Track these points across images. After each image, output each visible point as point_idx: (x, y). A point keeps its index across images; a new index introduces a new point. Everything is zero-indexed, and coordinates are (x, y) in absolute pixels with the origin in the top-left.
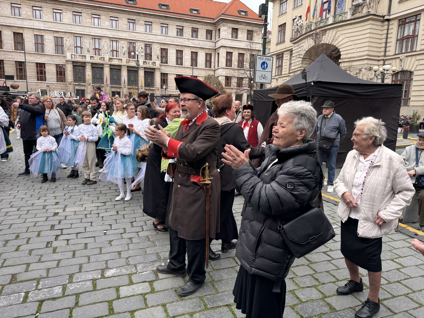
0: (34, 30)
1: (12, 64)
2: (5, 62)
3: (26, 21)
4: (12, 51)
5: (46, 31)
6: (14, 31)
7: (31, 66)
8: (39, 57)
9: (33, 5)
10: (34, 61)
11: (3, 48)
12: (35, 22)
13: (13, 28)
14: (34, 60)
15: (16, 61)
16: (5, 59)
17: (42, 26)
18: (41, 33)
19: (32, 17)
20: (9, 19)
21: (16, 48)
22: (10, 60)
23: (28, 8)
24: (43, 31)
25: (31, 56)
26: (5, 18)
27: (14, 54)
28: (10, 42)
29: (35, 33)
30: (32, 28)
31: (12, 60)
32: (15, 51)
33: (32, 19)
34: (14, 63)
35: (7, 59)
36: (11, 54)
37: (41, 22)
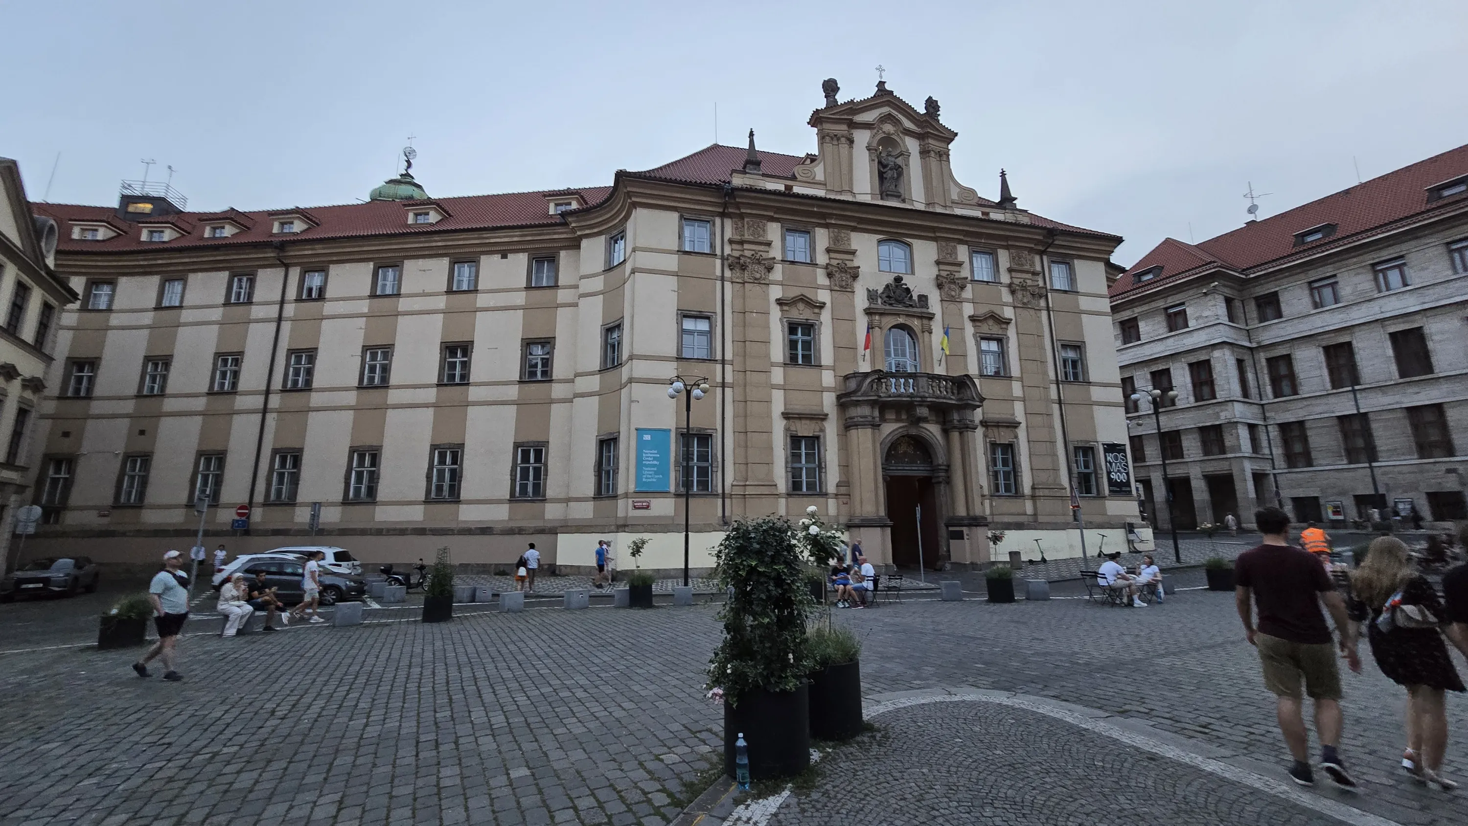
0: (1387, 323)
1: (1327, 427)
2: (1308, 425)
3: (1355, 308)
4: (1325, 393)
5: (1429, 313)
6: (1325, 343)
7: (1389, 420)
8: (1416, 389)
9: (1372, 262)
10: (1398, 406)
11: (1300, 392)
12: (1386, 300)
13: (1320, 338)
14: (1397, 403)
15: (1339, 417)
16: (1307, 418)
17: (1411, 304)
18: (1413, 322)
19: (1376, 292)
20: (1306, 320)
21: (1336, 383)
22: (1322, 416)
23: (1358, 274)
24: (1417, 317)
25: (1384, 393)
26: (1296, 321)
27: (1332, 400)
28: (1318, 373)
29: (1393, 329)
30: (1377, 320)
31: (1326, 415)
32: (1335, 391)
33: (1376, 296)
34: (1336, 422)
35: (1312, 417)
36: (1324, 401)
37: (1407, 296)
